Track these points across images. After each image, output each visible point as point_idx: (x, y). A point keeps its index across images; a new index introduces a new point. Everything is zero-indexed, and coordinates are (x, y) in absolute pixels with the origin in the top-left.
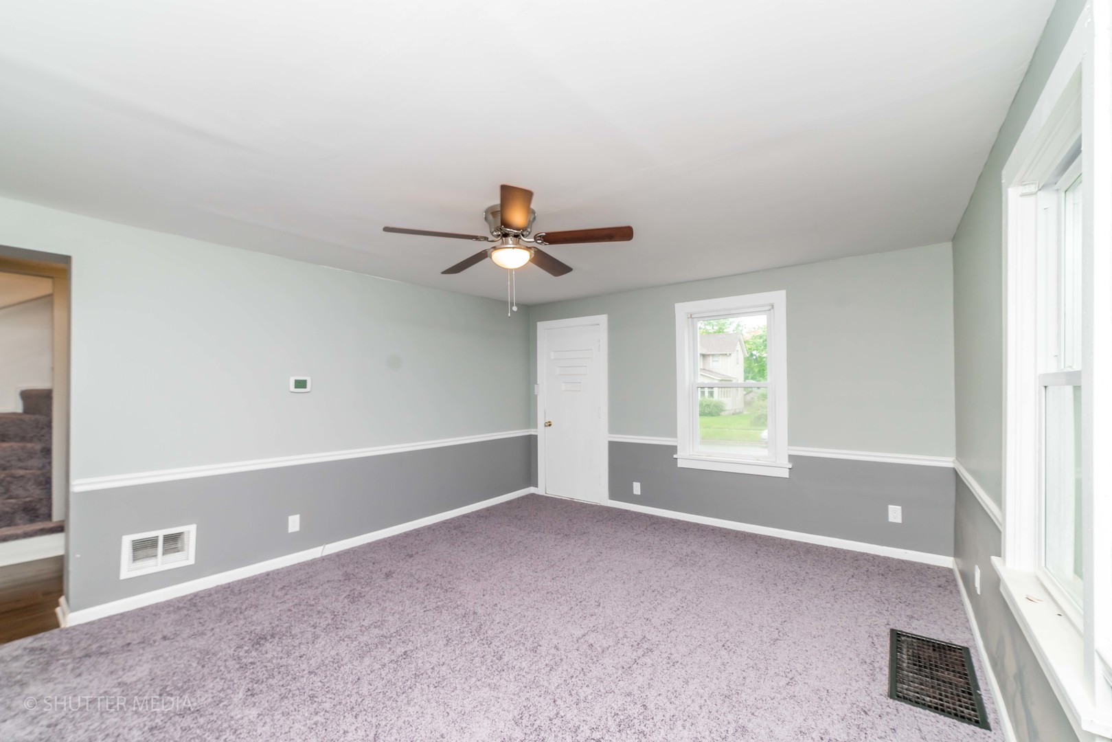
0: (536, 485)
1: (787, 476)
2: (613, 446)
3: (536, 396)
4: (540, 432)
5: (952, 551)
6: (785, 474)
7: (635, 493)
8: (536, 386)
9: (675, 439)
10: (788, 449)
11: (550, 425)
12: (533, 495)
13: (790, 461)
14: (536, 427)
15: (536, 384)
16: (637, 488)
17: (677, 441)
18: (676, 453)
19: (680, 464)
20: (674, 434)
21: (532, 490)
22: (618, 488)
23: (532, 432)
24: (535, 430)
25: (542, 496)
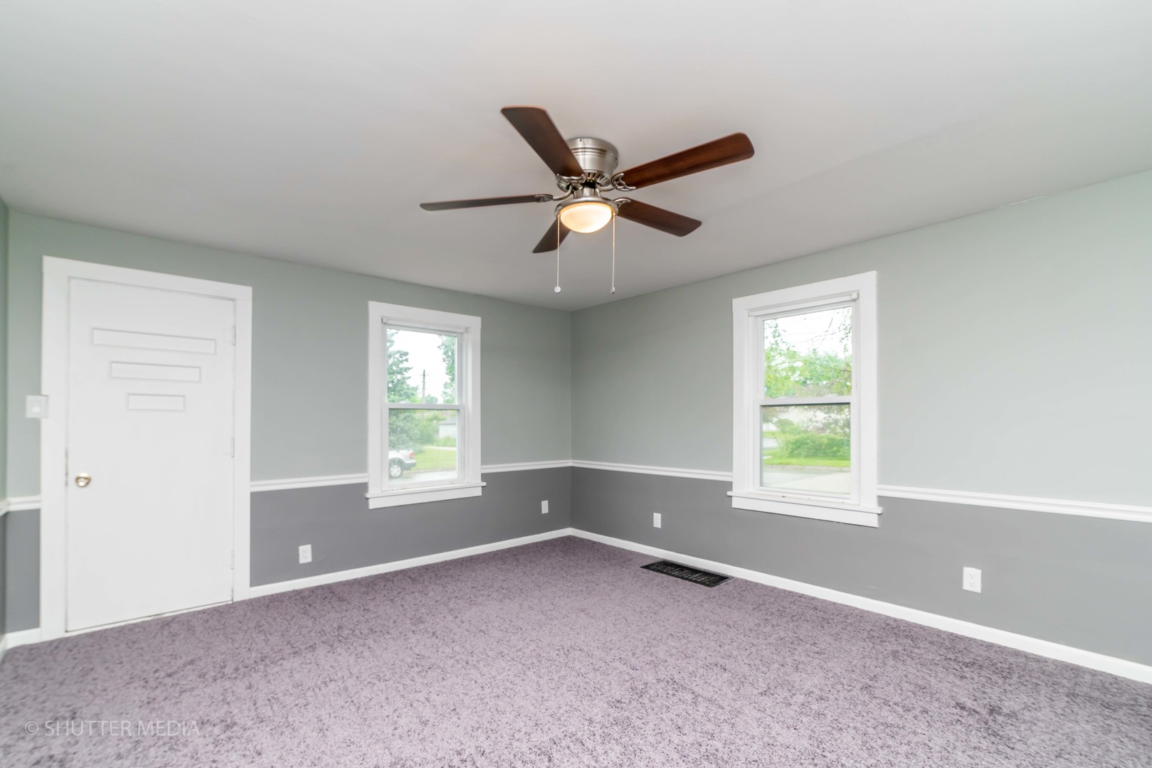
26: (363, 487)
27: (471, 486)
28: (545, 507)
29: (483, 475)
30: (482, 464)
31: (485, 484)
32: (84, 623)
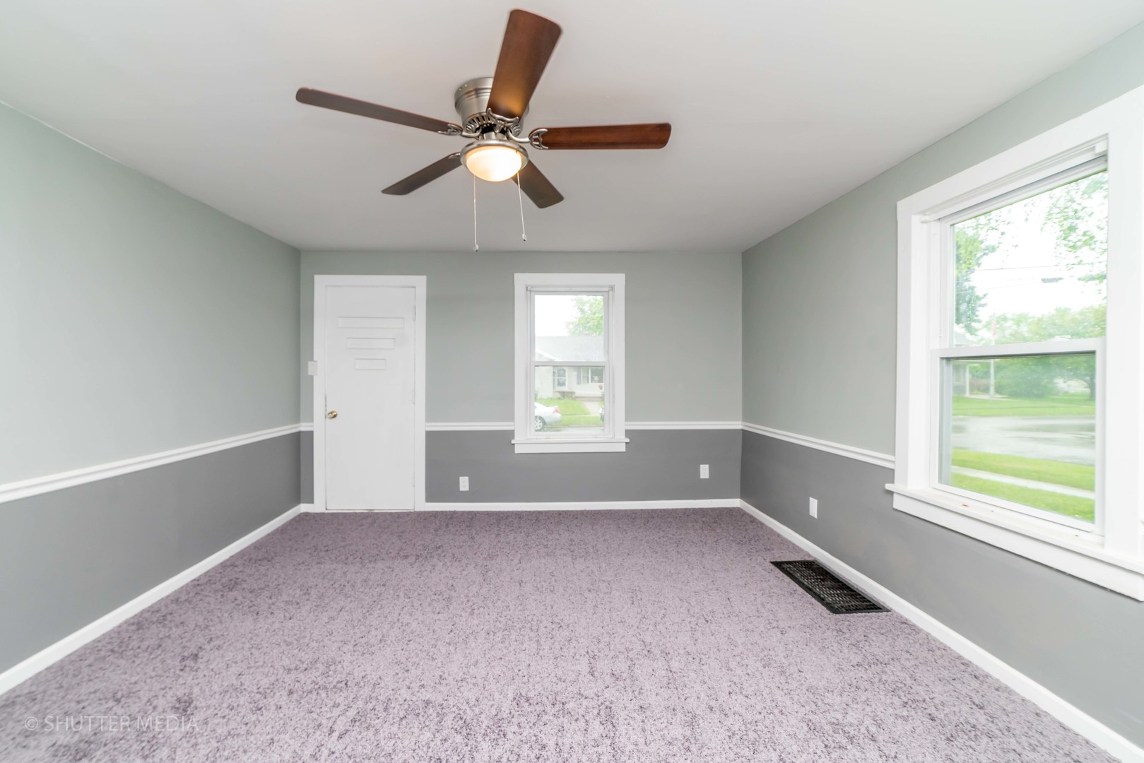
0: (311, 501)
1: (623, 449)
2: (430, 436)
3: (312, 377)
4: (318, 426)
5: (739, 494)
6: (622, 448)
7: (462, 489)
8: (310, 363)
9: (512, 423)
10: (626, 425)
11: (335, 416)
12: (307, 514)
13: (626, 436)
14: (311, 420)
15: (312, 359)
16: (464, 484)
17: (514, 425)
18: (513, 437)
19: (518, 450)
20: (511, 417)
21: (304, 508)
22: (438, 486)
23: (303, 427)
24: (310, 424)
25: (323, 514)
26: (511, 434)
27: (612, 439)
28: (704, 472)
29: (626, 431)
30: (626, 420)
31: (628, 440)
32: (337, 506)
